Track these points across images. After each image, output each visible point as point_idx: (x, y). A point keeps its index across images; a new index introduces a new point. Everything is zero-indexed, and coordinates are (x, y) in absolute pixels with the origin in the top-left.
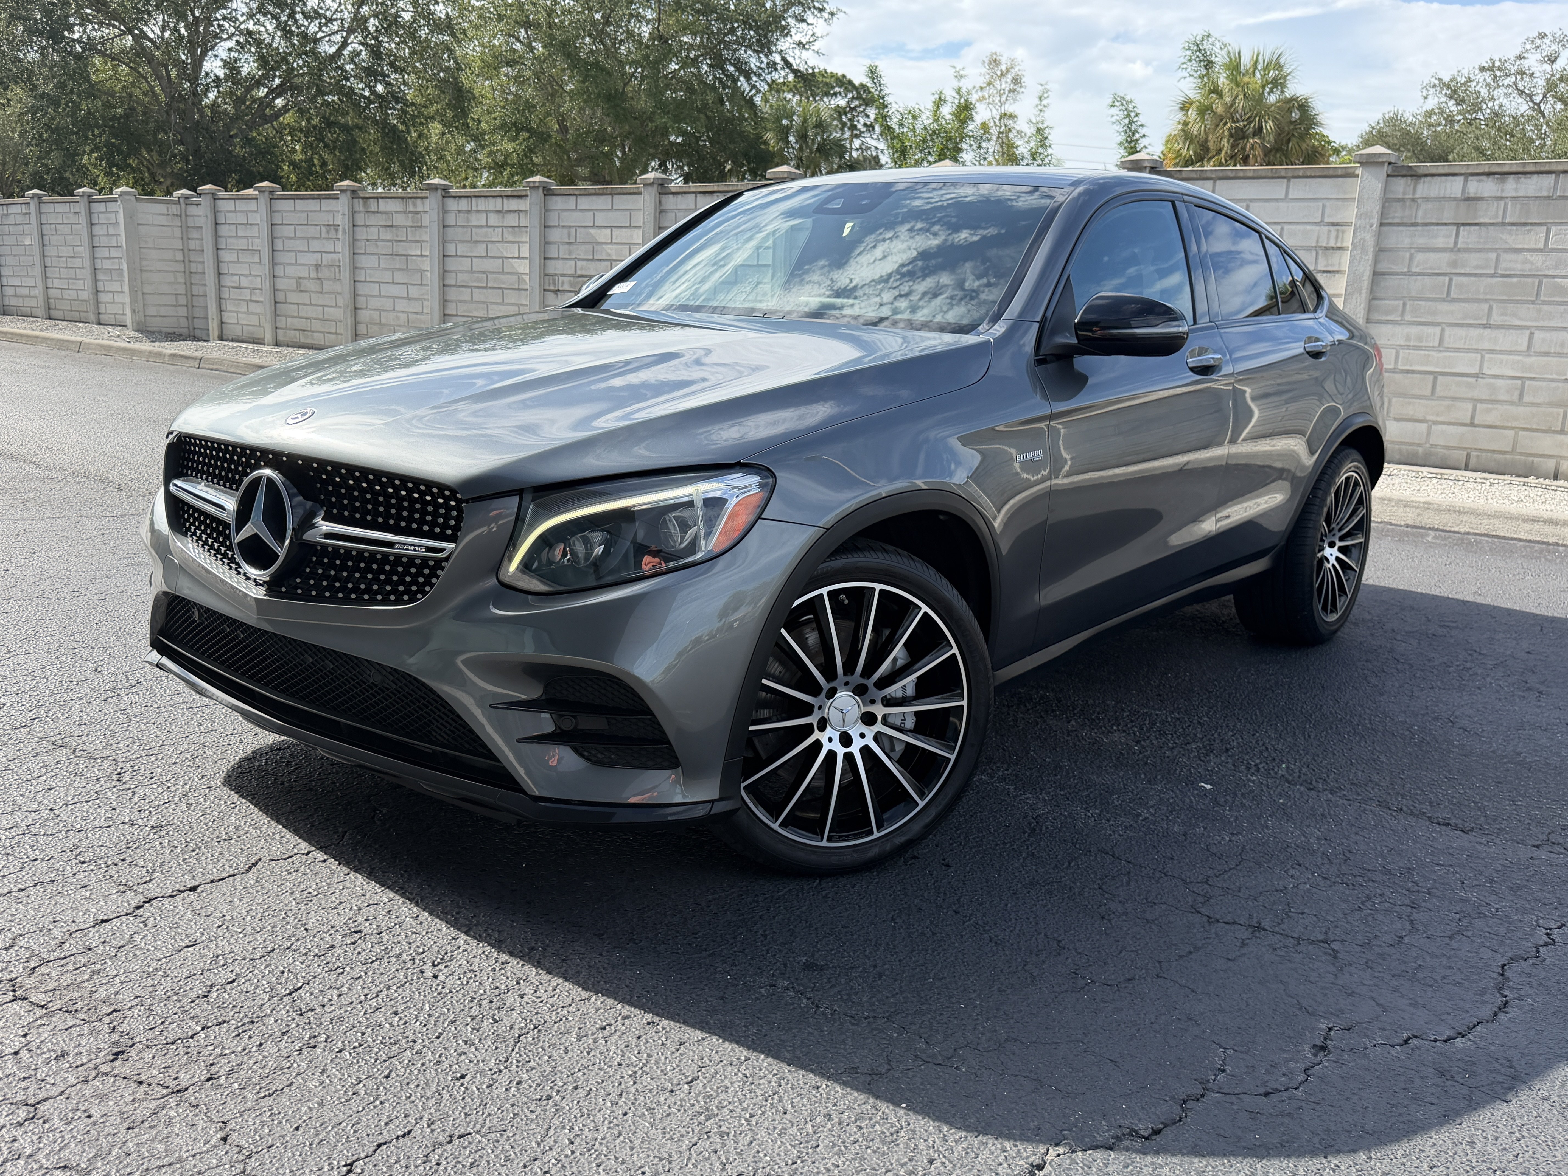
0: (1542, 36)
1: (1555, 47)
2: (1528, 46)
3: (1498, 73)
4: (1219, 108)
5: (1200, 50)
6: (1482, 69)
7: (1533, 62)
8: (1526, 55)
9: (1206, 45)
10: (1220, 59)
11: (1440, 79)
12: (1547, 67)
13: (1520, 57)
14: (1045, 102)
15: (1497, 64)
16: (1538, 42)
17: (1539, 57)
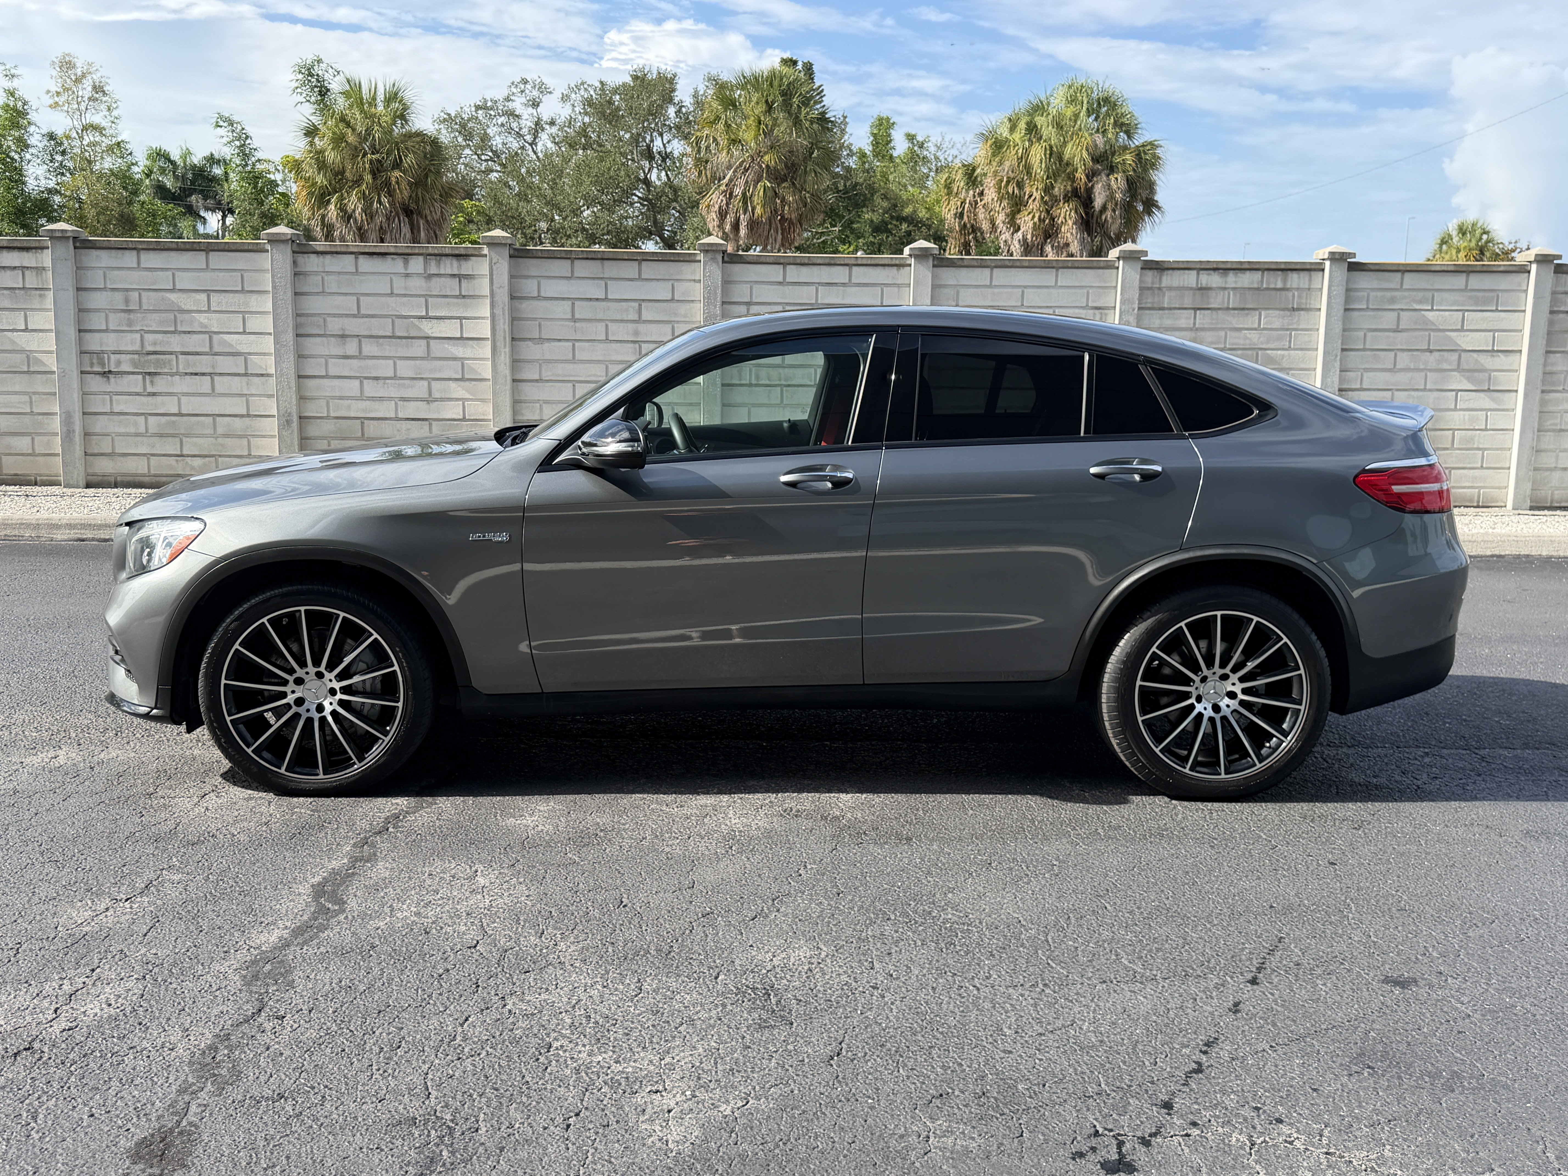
0: (525, 82)
1: (535, 93)
2: (514, 90)
3: (492, 113)
4: (351, 138)
5: (312, 75)
6: (478, 108)
7: (518, 105)
8: (512, 98)
9: (317, 70)
10: (336, 85)
11: (449, 115)
12: (530, 110)
13: (508, 99)
14: (115, 113)
15: (489, 104)
16: (523, 86)
17: (524, 100)
